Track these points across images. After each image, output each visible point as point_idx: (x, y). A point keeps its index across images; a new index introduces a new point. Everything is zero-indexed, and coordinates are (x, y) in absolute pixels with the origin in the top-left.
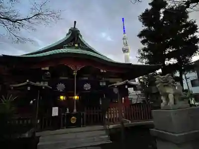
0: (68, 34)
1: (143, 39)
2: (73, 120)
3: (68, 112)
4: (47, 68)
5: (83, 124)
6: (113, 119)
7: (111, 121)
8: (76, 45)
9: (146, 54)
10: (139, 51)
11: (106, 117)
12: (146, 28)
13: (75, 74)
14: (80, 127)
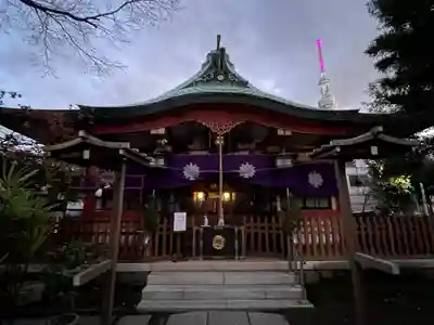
0: (204, 65)
1: (380, 58)
2: (218, 243)
3: (206, 225)
4: (162, 131)
5: (240, 254)
6: (311, 246)
7: (308, 251)
8: (221, 78)
9: (389, 93)
10: (372, 87)
11: (295, 241)
12: (389, 30)
13: (219, 142)
14: (234, 259)
